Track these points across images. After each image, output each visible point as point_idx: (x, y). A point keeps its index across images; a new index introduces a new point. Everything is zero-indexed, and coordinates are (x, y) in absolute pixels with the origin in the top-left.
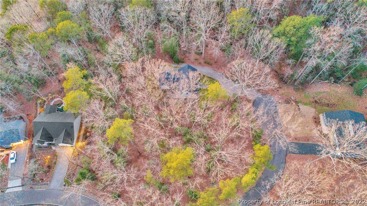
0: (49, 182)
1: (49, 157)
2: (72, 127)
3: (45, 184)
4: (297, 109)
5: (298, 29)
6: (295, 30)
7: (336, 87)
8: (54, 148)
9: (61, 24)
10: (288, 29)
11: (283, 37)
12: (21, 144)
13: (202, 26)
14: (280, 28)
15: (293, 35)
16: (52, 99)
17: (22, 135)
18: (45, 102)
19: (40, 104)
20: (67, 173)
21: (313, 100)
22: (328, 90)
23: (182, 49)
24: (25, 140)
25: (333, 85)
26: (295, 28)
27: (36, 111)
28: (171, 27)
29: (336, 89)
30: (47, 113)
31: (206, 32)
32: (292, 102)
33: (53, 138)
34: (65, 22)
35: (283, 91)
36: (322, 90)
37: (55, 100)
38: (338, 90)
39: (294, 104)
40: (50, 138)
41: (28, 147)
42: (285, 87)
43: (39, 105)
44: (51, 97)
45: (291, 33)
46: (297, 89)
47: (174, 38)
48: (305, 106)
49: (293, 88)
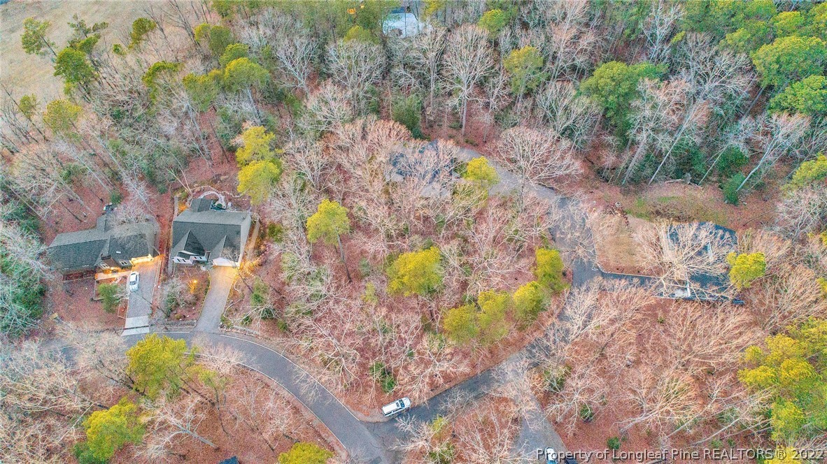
0: (195, 321)
1: (195, 282)
2: (238, 233)
3: (187, 324)
4: (623, 223)
5: (618, 84)
6: (613, 83)
7: (696, 190)
8: (203, 269)
9: (234, 62)
10: (602, 82)
11: (595, 95)
12: (148, 262)
13: (463, 75)
14: (591, 81)
15: (611, 92)
16: (200, 192)
17: (150, 246)
18: (188, 196)
19: (180, 198)
20: (226, 308)
21: (654, 210)
22: (682, 195)
23: (427, 117)
24: (155, 254)
25: (690, 187)
26: (614, 80)
27: (172, 211)
28: (410, 76)
29: (694, 193)
30: (194, 211)
31: (469, 86)
32: (616, 212)
33: (204, 251)
34: (241, 60)
35: (601, 194)
36: (670, 194)
37: (205, 194)
38: (699, 195)
39: (619, 214)
40: (199, 250)
41: (158, 267)
42: (606, 187)
43: (176, 201)
44: (198, 189)
45: (607, 88)
46: (626, 192)
47: (414, 95)
48: (638, 219)
49: (619, 189)
